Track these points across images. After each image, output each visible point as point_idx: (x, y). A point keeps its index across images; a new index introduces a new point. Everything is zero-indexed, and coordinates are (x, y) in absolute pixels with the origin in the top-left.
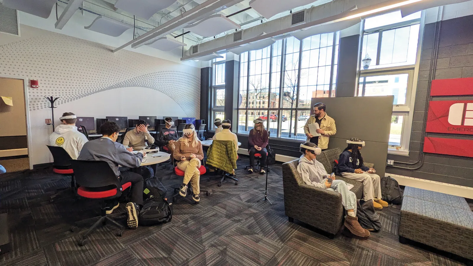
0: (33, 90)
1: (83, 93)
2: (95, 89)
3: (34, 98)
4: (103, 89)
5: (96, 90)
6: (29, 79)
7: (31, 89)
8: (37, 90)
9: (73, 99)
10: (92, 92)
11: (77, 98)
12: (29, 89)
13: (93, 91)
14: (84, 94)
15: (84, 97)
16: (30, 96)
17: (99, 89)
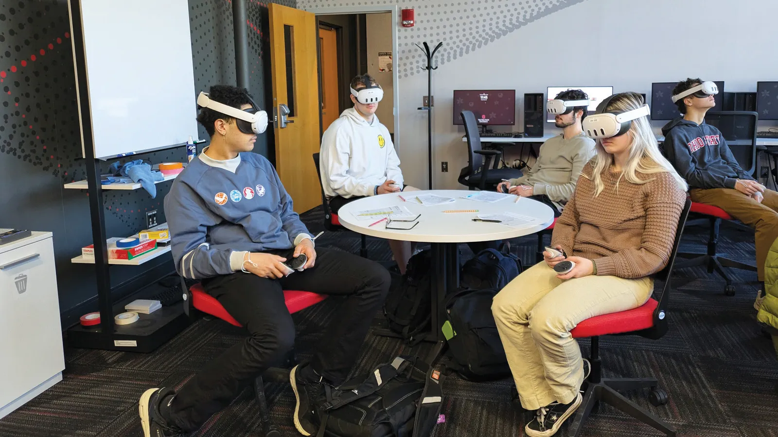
0: (406, 30)
1: (501, 25)
2: (529, 11)
3: (406, 49)
4: (550, 6)
5: (531, 14)
6: (400, 8)
7: (403, 29)
8: (412, 30)
9: (477, 43)
10: (521, 20)
11: (487, 39)
12: (399, 31)
13: (525, 16)
14: (504, 28)
15: (502, 36)
16: (400, 45)
17: (540, 9)
